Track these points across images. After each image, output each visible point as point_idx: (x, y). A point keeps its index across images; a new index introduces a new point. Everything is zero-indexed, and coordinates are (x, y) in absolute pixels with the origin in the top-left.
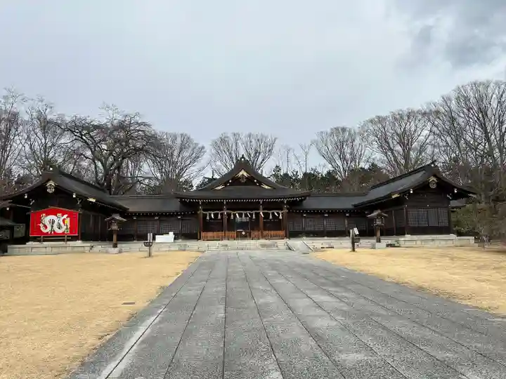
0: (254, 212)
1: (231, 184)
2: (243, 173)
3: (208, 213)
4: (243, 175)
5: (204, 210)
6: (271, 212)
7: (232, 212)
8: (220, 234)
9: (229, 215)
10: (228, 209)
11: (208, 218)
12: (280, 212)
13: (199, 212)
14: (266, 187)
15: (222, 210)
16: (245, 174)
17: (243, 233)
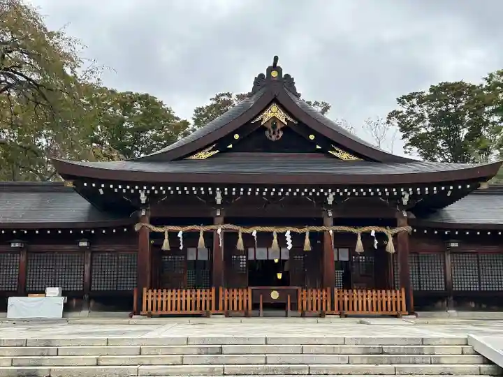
0: (307, 230)
1: (239, 146)
2: (274, 112)
3: (165, 230)
4: (274, 118)
5: (154, 222)
6: (358, 231)
7: (241, 230)
8: (203, 295)
9: (230, 237)
10: (226, 221)
11: (166, 245)
12: (389, 232)
13: (137, 227)
14: (345, 156)
15: (210, 221)
16: (282, 116)
17: (275, 295)
